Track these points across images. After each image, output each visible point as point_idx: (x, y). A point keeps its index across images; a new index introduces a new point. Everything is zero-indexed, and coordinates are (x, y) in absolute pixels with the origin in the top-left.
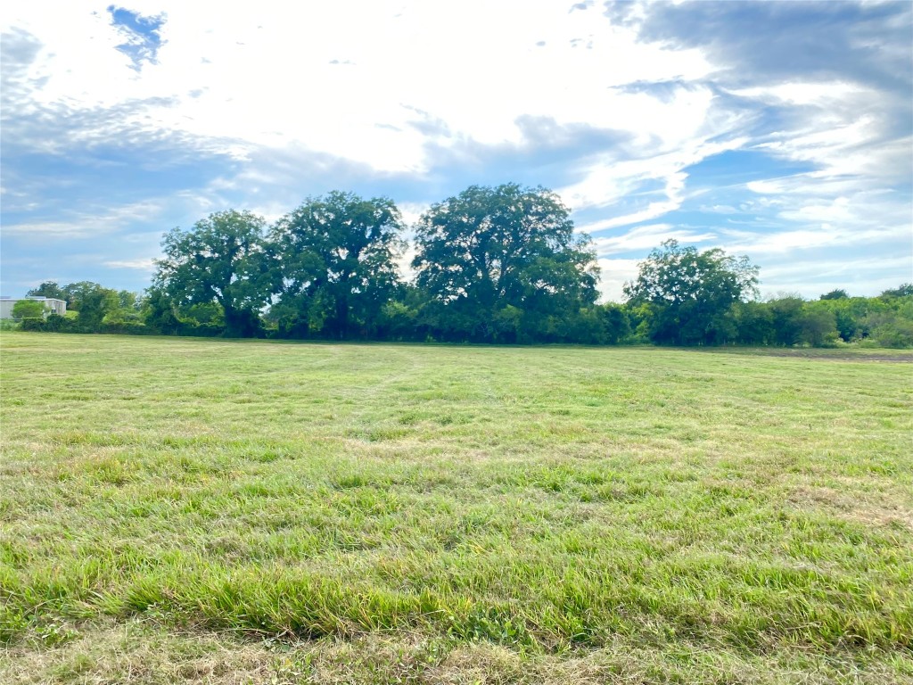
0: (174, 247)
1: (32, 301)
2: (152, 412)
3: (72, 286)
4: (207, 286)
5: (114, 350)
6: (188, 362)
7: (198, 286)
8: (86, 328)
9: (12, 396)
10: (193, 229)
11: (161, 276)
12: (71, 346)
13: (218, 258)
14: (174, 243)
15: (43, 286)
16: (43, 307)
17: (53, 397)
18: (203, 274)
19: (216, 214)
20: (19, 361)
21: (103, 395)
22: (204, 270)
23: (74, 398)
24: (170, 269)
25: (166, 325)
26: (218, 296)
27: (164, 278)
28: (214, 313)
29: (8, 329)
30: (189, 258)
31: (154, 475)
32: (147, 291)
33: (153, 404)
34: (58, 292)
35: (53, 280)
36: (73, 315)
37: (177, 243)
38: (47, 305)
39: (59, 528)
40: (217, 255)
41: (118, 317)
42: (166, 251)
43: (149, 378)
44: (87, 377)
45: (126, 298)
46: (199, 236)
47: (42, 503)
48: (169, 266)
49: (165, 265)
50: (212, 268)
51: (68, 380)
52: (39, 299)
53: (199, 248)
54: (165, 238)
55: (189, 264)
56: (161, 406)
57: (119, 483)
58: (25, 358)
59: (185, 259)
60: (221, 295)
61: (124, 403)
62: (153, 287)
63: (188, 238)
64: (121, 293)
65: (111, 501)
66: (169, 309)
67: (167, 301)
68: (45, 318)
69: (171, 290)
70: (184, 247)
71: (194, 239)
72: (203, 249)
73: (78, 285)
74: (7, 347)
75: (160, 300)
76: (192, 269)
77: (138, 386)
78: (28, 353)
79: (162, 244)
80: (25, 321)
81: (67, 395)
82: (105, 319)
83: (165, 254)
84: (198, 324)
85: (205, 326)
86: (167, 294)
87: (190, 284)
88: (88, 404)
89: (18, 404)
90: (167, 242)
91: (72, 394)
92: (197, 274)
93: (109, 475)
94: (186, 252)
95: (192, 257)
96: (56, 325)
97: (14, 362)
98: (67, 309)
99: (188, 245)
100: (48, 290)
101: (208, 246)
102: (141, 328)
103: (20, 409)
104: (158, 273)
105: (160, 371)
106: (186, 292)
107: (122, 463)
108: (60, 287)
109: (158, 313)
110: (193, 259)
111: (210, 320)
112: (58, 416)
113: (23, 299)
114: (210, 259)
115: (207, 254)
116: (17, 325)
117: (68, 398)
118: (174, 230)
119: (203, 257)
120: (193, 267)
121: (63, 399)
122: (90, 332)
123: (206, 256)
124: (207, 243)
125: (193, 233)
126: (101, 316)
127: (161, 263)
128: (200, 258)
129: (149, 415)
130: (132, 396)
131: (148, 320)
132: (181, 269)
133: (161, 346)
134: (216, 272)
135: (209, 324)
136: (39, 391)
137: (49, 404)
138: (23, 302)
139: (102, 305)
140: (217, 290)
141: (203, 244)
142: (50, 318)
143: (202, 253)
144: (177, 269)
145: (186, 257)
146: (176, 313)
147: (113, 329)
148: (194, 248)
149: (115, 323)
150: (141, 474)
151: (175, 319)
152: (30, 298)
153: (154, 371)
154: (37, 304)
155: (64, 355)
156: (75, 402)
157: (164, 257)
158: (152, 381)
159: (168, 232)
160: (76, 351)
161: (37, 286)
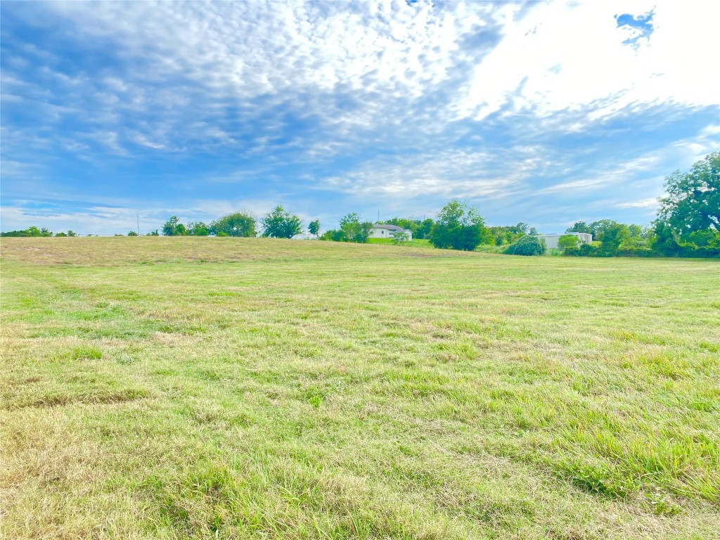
0: (675, 187)
1: (569, 236)
2: (679, 319)
3: (595, 224)
4: (705, 215)
5: (631, 269)
6: (696, 278)
7: (696, 216)
8: (607, 253)
9: (571, 301)
10: (691, 171)
11: (664, 211)
12: (599, 267)
13: (714, 192)
14: (675, 184)
15: (576, 225)
16: (577, 239)
17: (598, 303)
18: (701, 206)
19: (712, 155)
20: (568, 277)
21: (634, 303)
22: (702, 203)
23: (613, 304)
24: (671, 204)
25: (669, 249)
26: (714, 223)
27: (666, 212)
28: (710, 238)
29: (556, 255)
30: (688, 195)
31: (702, 374)
32: (652, 223)
33: (677, 312)
34: (586, 228)
35: (583, 220)
36: (597, 244)
37: (677, 183)
38: (579, 238)
39: (638, 409)
40: (713, 189)
41: (630, 244)
42: (668, 190)
43: (667, 291)
44: (619, 289)
45: (634, 230)
46: (697, 175)
47: (616, 385)
48: (671, 202)
49: (667, 201)
50: (709, 200)
51: (605, 291)
52: (574, 234)
53: (695, 185)
54: (667, 180)
55: (688, 199)
56: (685, 315)
57: (674, 377)
58: (572, 274)
59: (684, 196)
60: (717, 222)
61: (653, 310)
62: (658, 220)
63: (686, 178)
64: (630, 227)
65: (672, 392)
66: (671, 236)
67: (669, 230)
68: (579, 246)
69: (673, 221)
70: (684, 186)
71: (692, 178)
72: (700, 185)
73: (601, 222)
74: (558, 267)
75: (664, 229)
76: (691, 203)
77: (659, 297)
78: (572, 271)
79: (665, 186)
80: (567, 249)
81: (608, 302)
82: (620, 246)
83: (667, 193)
84: (697, 247)
85: (703, 249)
86: (670, 225)
87: (689, 215)
88: (624, 309)
89: (576, 307)
90: (669, 183)
91: (611, 302)
92: (695, 207)
93: (663, 369)
94: (685, 190)
95: (690, 193)
96: (586, 251)
97: (565, 277)
98: (593, 240)
99: (687, 184)
100: (579, 228)
101: (705, 183)
102: (648, 252)
103: (578, 310)
104: (661, 208)
105: (675, 286)
106: (686, 222)
107: (670, 360)
108: (587, 225)
109: (662, 240)
110: (691, 195)
111: (707, 244)
112: (606, 317)
113: (564, 234)
114: (707, 193)
115: (704, 189)
116: (561, 252)
117: (609, 304)
118: (674, 173)
119: (700, 192)
120: (692, 201)
121: (605, 305)
122: (610, 256)
123: (703, 191)
124: (704, 180)
125: (691, 173)
126: (618, 243)
127: (664, 200)
128: (697, 193)
129: (677, 322)
130: (657, 305)
131: (654, 246)
132: (680, 204)
133: (667, 265)
134: (712, 203)
135: (706, 248)
136: (587, 298)
137: (596, 308)
138: (564, 237)
139: (618, 236)
140: (714, 218)
141: (700, 181)
142: (582, 247)
143: (699, 189)
144: (677, 204)
145: (685, 194)
146: (677, 239)
147: (627, 254)
148: (693, 185)
149: (628, 249)
150: (690, 371)
151: (676, 244)
152: (568, 233)
153: (669, 285)
154: (573, 237)
155: (597, 272)
156: (614, 307)
157: (667, 196)
158: (670, 293)
159: (669, 176)
160: (603, 270)
161: (572, 225)
